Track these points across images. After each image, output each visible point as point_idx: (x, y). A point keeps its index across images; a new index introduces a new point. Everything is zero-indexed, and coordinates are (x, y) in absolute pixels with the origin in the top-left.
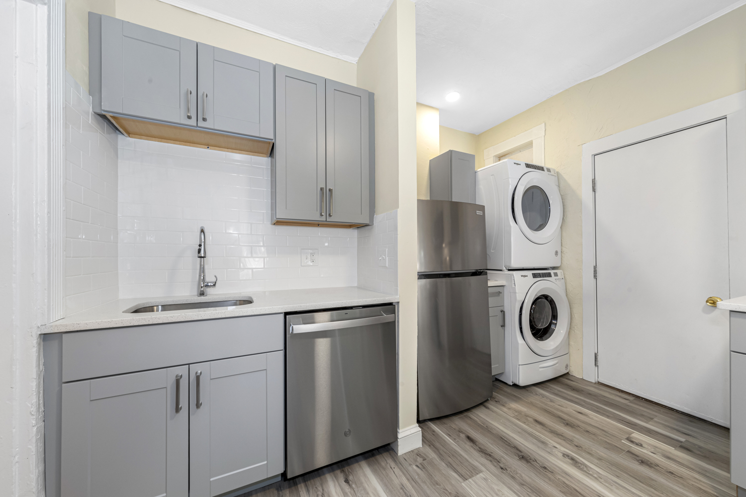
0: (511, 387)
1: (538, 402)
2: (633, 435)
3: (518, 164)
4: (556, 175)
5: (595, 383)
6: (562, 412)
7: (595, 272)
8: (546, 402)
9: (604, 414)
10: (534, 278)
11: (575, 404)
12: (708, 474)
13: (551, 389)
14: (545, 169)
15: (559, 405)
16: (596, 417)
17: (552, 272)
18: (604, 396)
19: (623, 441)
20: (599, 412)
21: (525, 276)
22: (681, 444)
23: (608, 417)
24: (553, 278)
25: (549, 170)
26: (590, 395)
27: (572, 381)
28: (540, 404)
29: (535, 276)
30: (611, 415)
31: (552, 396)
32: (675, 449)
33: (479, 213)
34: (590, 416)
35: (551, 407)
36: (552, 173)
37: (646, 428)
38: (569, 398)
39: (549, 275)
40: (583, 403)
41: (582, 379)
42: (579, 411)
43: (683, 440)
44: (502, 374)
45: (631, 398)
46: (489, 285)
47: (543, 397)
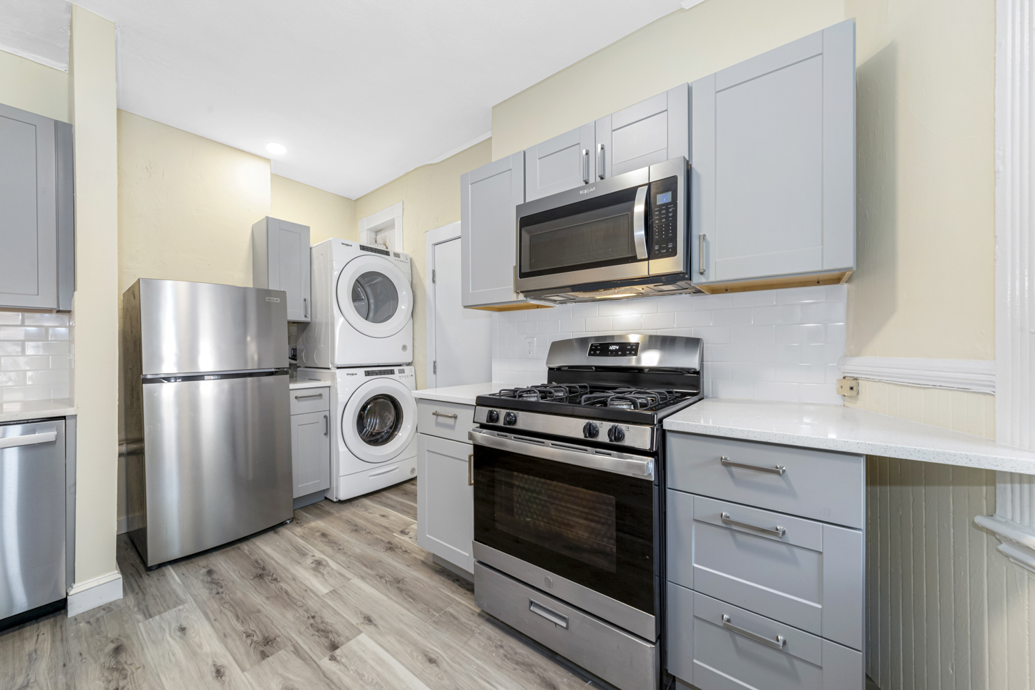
0: (337, 504)
3: (348, 245)
4: (409, 261)
7: (435, 367)
10: (366, 375)
14: (391, 254)
17: (396, 369)
21: (353, 374)
24: (397, 375)
25: (397, 255)
29: (368, 374)
33: (277, 300)
36: (402, 258)
39: (392, 372)
44: (328, 490)
46: (291, 388)
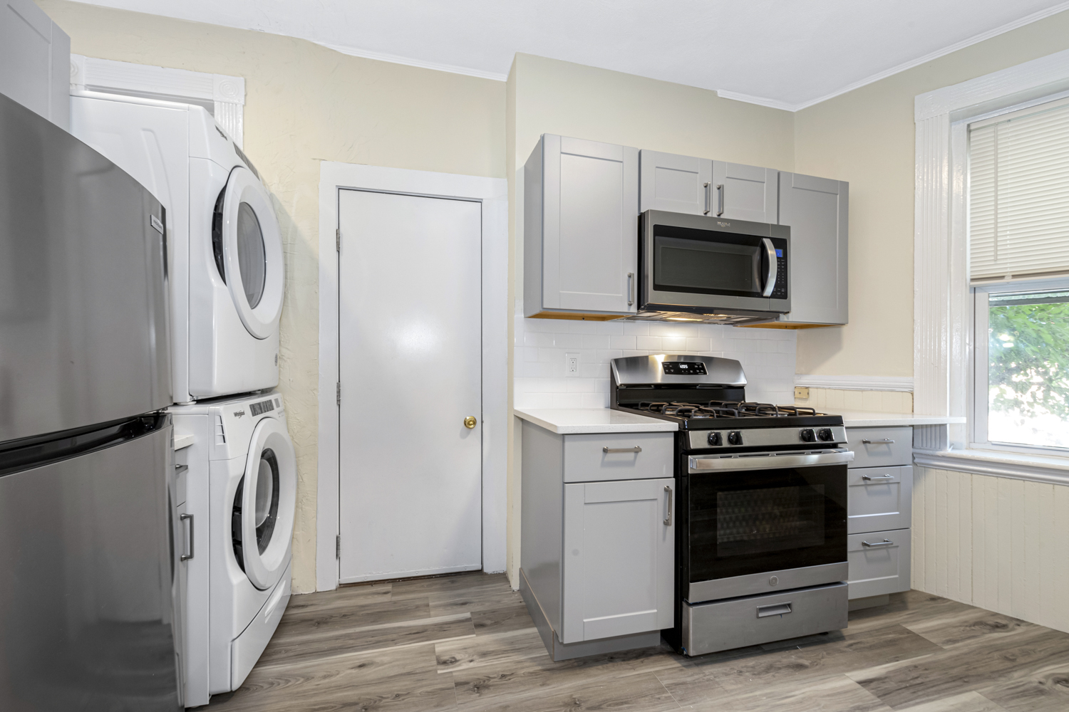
1: (288, 703)
2: (439, 649)
3: (223, 136)
5: (336, 590)
6: (340, 688)
8: (300, 689)
9: (386, 641)
10: (253, 415)
11: (342, 653)
12: (517, 646)
13: (286, 651)
15: (325, 677)
16: (384, 654)
18: (363, 606)
19: (439, 672)
20: (379, 642)
21: (241, 415)
22: (473, 622)
23: (394, 642)
26: (345, 617)
27: (303, 606)
28: (294, 702)
30: (394, 636)
31: (301, 666)
32: (477, 635)
34: (378, 660)
35: (315, 695)
37: (436, 625)
38: (325, 646)
40: (351, 642)
41: (316, 593)
42: (358, 663)
43: (468, 615)
45: (389, 587)
47: (288, 681)
